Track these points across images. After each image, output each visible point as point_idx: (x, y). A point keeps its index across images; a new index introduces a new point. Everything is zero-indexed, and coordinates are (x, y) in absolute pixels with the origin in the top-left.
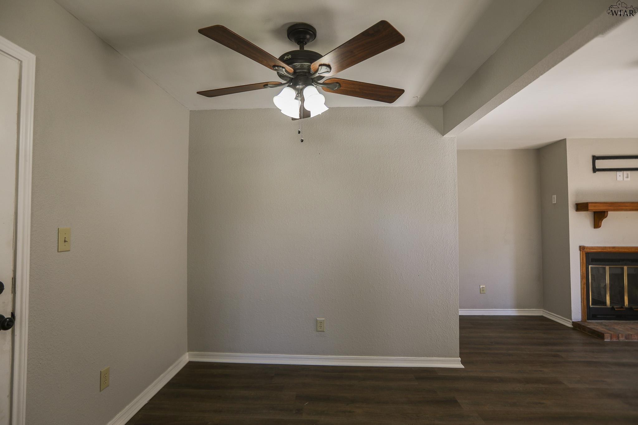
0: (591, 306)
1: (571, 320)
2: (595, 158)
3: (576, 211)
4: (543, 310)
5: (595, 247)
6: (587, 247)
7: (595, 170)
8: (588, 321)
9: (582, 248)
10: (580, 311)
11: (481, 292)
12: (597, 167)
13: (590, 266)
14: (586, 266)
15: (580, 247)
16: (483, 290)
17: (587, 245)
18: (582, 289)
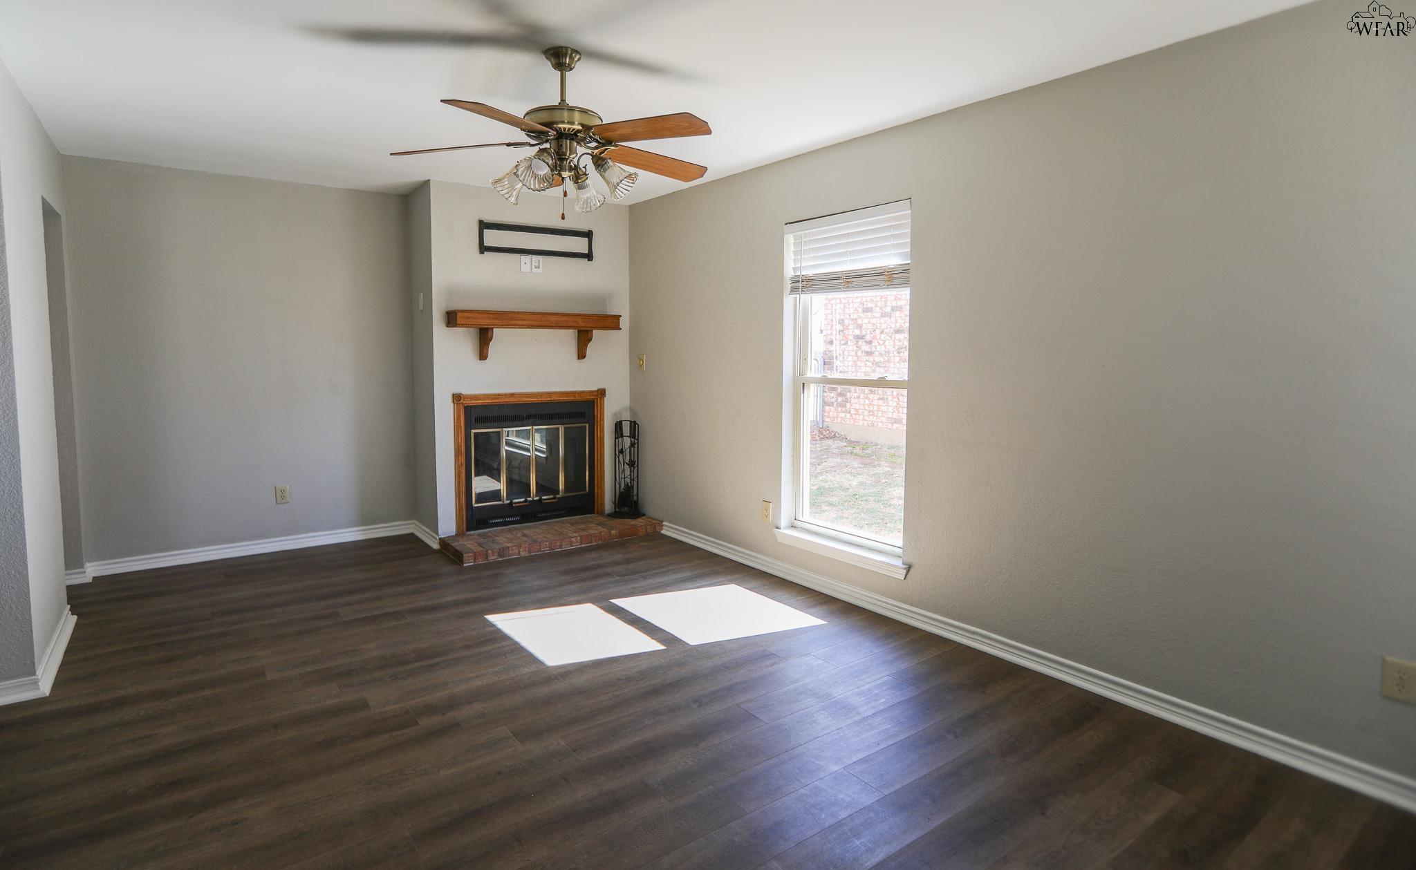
0: (476, 505)
1: (438, 536)
2: (484, 226)
3: (447, 326)
4: (415, 521)
5: (481, 395)
6: (467, 395)
7: (483, 249)
8: (469, 533)
9: (457, 398)
10: (454, 517)
11: (279, 501)
12: (486, 244)
13: (473, 431)
14: (465, 431)
15: (453, 395)
16: (283, 497)
17: (465, 391)
18: (458, 475)
